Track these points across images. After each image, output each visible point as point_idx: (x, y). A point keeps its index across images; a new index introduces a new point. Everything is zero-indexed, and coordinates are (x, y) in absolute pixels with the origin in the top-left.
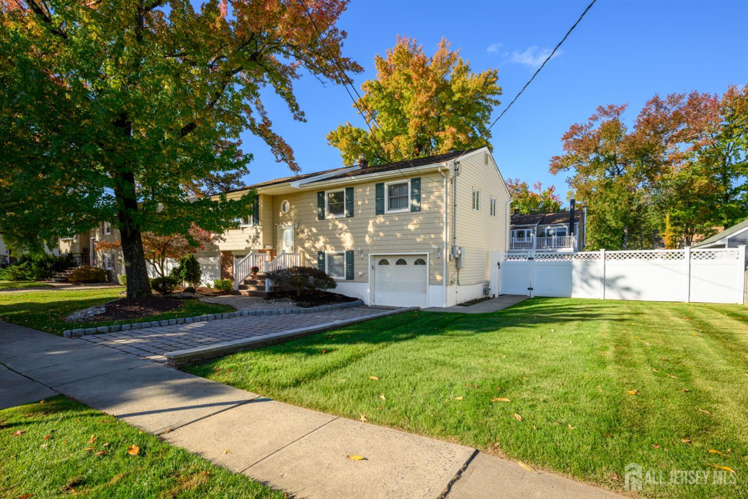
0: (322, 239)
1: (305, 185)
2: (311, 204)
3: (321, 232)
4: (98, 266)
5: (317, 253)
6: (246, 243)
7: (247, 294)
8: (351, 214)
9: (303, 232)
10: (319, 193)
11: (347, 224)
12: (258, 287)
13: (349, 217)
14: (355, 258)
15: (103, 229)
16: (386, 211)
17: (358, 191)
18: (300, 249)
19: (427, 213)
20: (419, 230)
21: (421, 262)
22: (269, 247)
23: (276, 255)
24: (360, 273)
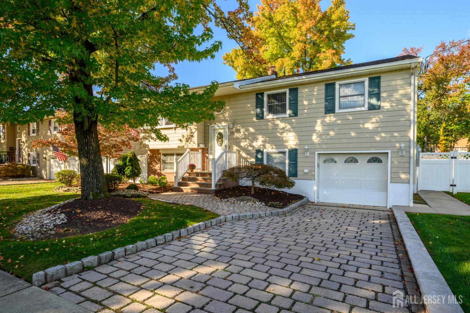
0: (261, 139)
1: (246, 86)
2: (249, 105)
3: (260, 131)
4: (24, 163)
5: (254, 151)
6: (179, 142)
7: (190, 191)
8: (295, 114)
9: (238, 131)
10: (257, 94)
11: (291, 124)
12: (199, 184)
13: (293, 116)
14: (299, 156)
15: (29, 131)
16: (337, 110)
17: (303, 92)
18: (235, 148)
19: (388, 111)
20: (380, 129)
21: (375, 159)
22: (202, 146)
23: (208, 153)
24: (306, 171)
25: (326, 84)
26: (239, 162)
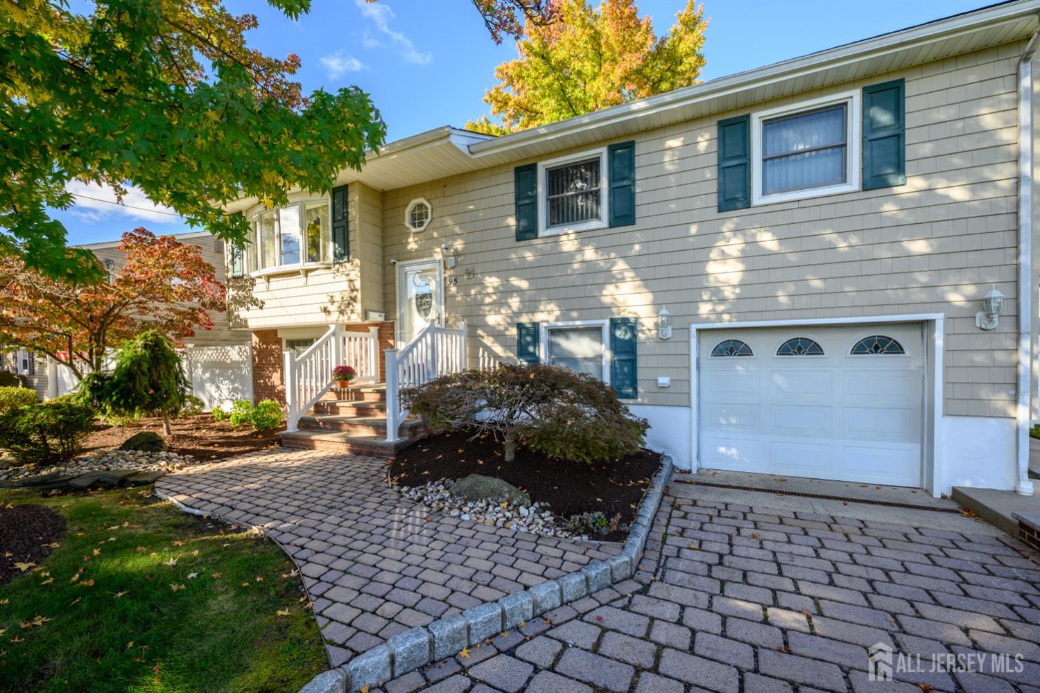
0: (531, 293)
1: (488, 145)
3: (527, 272)
5: (513, 329)
8: (626, 217)
10: (518, 171)
13: (618, 225)
14: (641, 337)
16: (757, 198)
17: (651, 149)
21: (878, 344)
22: (376, 317)
23: (393, 336)
24: (664, 380)
25: (720, 123)
26: (474, 357)
